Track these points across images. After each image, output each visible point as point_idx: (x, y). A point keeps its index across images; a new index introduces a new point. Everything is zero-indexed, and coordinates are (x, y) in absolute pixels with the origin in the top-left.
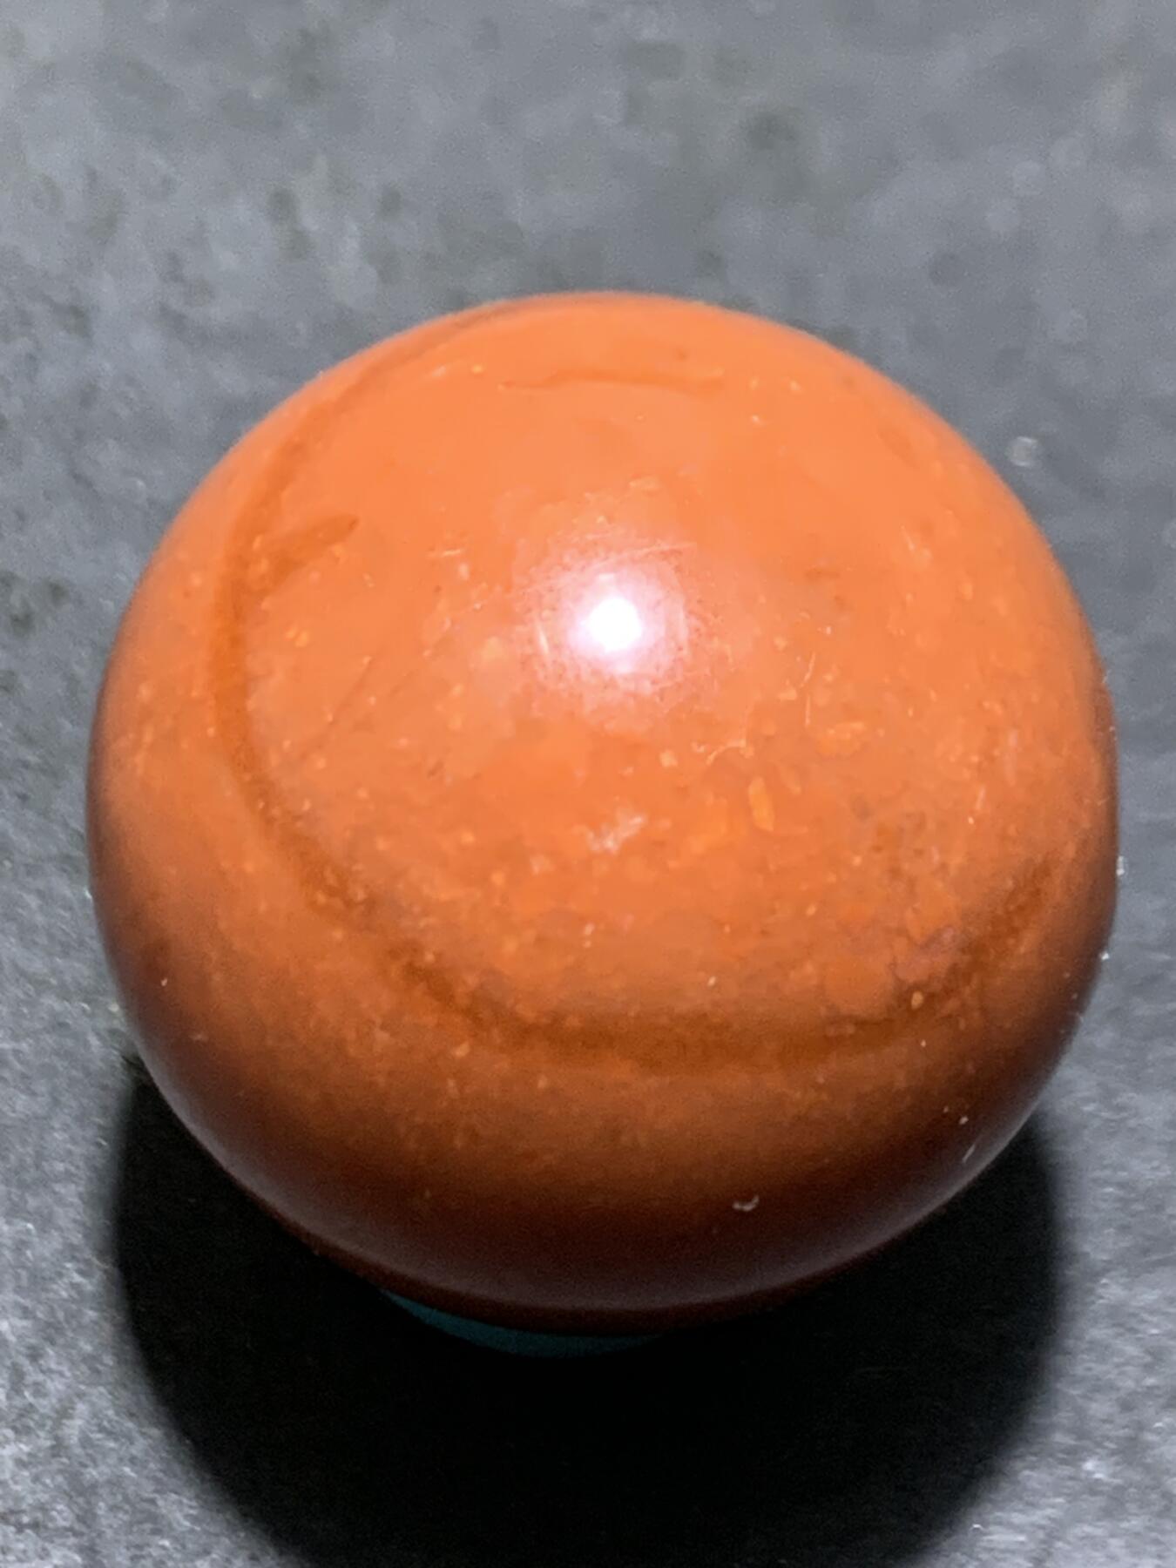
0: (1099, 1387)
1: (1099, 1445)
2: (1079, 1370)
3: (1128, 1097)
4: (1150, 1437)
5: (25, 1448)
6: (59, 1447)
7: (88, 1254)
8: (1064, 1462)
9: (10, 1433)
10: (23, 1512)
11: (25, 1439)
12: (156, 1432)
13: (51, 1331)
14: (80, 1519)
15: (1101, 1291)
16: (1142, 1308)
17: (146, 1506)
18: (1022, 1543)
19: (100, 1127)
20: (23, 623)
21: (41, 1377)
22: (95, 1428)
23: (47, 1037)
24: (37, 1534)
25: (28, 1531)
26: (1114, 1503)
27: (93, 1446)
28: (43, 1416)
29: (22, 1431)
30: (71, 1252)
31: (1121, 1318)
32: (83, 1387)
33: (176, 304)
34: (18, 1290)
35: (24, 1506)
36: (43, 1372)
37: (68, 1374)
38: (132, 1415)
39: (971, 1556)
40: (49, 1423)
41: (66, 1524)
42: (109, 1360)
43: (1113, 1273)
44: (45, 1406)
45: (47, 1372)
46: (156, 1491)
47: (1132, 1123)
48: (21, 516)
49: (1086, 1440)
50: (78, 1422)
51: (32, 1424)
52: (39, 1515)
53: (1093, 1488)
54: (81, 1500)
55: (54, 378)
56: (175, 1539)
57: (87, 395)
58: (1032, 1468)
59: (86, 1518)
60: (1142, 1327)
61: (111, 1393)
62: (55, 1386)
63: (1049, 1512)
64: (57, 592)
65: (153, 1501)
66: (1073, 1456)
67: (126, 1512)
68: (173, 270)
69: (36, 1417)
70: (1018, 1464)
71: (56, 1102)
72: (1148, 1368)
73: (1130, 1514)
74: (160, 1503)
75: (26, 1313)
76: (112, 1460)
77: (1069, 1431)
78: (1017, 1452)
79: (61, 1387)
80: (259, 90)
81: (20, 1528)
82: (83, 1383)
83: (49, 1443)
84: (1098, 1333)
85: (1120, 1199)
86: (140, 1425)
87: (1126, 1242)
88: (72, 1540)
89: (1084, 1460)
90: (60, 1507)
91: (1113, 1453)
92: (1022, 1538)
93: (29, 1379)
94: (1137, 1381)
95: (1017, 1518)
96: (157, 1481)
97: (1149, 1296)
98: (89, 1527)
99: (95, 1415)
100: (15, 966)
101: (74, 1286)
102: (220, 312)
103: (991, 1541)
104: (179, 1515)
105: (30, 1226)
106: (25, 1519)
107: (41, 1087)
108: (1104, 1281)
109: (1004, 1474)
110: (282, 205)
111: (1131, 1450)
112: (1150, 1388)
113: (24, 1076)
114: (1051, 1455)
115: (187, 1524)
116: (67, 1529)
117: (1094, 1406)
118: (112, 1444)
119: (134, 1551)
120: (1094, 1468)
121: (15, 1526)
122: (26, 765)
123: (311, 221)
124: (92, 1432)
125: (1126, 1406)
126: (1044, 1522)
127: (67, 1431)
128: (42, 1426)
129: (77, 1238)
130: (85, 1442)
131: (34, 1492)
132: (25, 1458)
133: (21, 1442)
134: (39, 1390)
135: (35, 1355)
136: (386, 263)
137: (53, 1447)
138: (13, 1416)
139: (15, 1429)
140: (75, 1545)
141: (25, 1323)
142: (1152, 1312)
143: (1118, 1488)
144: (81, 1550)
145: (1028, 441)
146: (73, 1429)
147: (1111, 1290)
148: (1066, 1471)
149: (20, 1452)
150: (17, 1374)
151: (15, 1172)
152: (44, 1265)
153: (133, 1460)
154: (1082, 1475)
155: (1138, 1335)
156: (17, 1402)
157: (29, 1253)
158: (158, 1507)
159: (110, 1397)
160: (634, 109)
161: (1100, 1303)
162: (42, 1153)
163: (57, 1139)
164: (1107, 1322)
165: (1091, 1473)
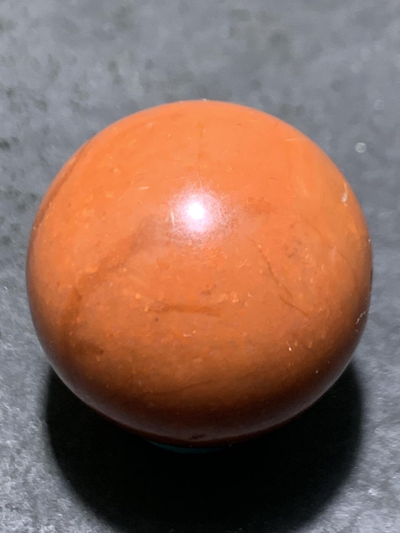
0: (374, 465)
1: (374, 484)
2: (367, 459)
3: (389, 367)
4: (390, 481)
5: (14, 483)
6: (25, 483)
7: (38, 419)
8: (362, 490)
9: (9, 478)
10: (13, 504)
11: (14, 480)
12: (58, 478)
13: (24, 445)
14: (32, 507)
15: (376, 432)
16: (390, 438)
17: (54, 502)
18: (347, 517)
19: (42, 376)
20: (22, 208)
21: (20, 460)
22: (38, 477)
23: (25, 346)
24: (17, 511)
25: (14, 511)
26: (378, 504)
27: (37, 482)
28: (21, 473)
29: (14, 477)
30: (31, 418)
31: (383, 441)
32: (34, 463)
33: (76, 100)
34: (14, 431)
35: (14, 502)
36: (21, 457)
37: (30, 458)
38: (50, 472)
39: (329, 521)
40: (23, 475)
41: (26, 508)
42: (43, 453)
43: (380, 427)
44: (21, 469)
45: (23, 458)
46: (58, 498)
47: (389, 375)
48: (23, 172)
49: (370, 482)
50: (33, 475)
51: (17, 475)
52: (18, 505)
53: (371, 499)
54: (32, 501)
55: (35, 125)
56: (63, 514)
57: (46, 130)
58: (351, 491)
59: (34, 506)
60: (390, 444)
61: (44, 465)
62: (26, 463)
63: (356, 507)
64: (34, 197)
65: (56, 501)
66: (365, 488)
67: (47, 504)
68: (76, 89)
69: (19, 473)
70: (346, 491)
71: (28, 368)
72: (391, 459)
73: (384, 507)
74: (59, 501)
75: (16, 438)
76: (43, 487)
77: (363, 480)
78: (346, 486)
79: (27, 463)
80: (106, 27)
81: (12, 509)
82: (34, 461)
83: (22, 482)
84: (375, 446)
85: (384, 402)
86: (53, 475)
87: (386, 415)
88: (29, 514)
89: (369, 489)
90: (25, 503)
91: (380, 487)
92: (347, 515)
93: (16, 460)
94: (388, 463)
95: (345, 509)
96: (58, 494)
97: (392, 434)
98: (35, 509)
99: (38, 472)
100: (16, 322)
101: (33, 429)
102: (91, 102)
103: (335, 516)
104: (65, 505)
105: (18, 409)
106: (14, 507)
107: (23, 363)
108: (378, 429)
109: (341, 493)
110: (112, 66)
111: (384, 486)
112: (393, 465)
113: (19, 360)
114: (358, 488)
115: (68, 509)
116: (27, 510)
118: (43, 482)
119: (50, 518)
120: (372, 492)
121: (10, 509)
122: (21, 255)
123: (122, 71)
124: (37, 478)
125: (384, 470)
126: (354, 510)
127: (28, 478)
128: (20, 476)
129: (33, 414)
130: (35, 481)
131: (17, 498)
132: (14, 486)
133: (13, 481)
134: (19, 464)
135: (19, 452)
136: (147, 85)
137: (24, 483)
138: (11, 473)
139: (12, 477)
140: (30, 516)
141: (15, 442)
142: (395, 439)
143: (380, 499)
144: (32, 517)
145: (362, 144)
146: (30, 477)
147: (380, 432)
148: (362, 493)
149: (13, 484)
150: (13, 459)
151: (15, 391)
152: (23, 422)
153: (50, 487)
154: (368, 494)
155: (389, 447)
156: (12, 468)
157: (17, 418)
158: (58, 503)
159: (43, 466)
160: (233, 32)
161: (376, 436)
162: (23, 385)
163: (28, 380)
164: (379, 443)
165: (371, 494)
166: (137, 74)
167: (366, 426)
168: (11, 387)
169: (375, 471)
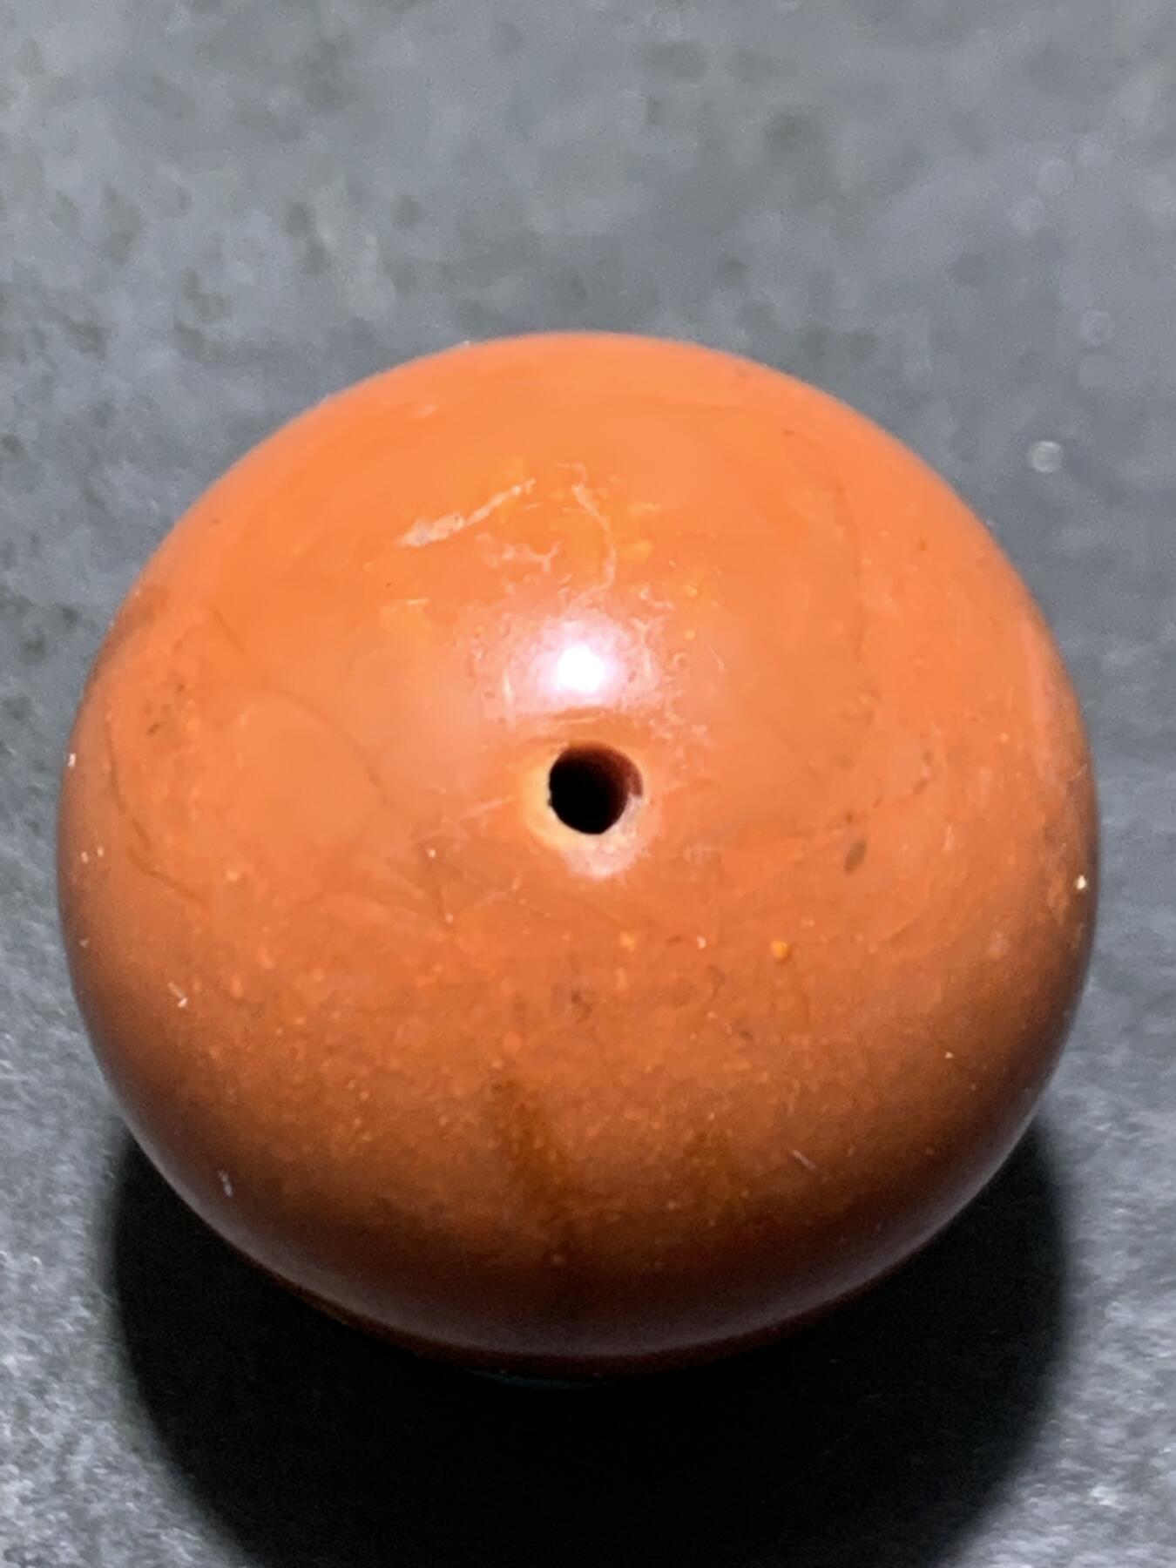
0: (1104, 1412)
1: (1107, 1471)
2: (1086, 1395)
3: (1144, 1116)
4: (1157, 1462)
5: (29, 1484)
6: (62, 1484)
7: (98, 1290)
8: (1071, 1489)
9: (15, 1470)
10: (27, 1548)
11: (28, 1475)
12: (158, 1467)
13: (56, 1367)
14: (82, 1555)
15: (1111, 1314)
16: (1152, 1331)
17: (151, 1542)
19: (107, 1158)
20: (35, 650)
21: (45, 1413)
22: (100, 1464)
23: (56, 1068)
26: (1122, 1529)
27: (97, 1482)
28: (50, 1452)
29: (27, 1467)
30: (75, 1285)
31: (1132, 1342)
32: (88, 1422)
33: (190, 323)
34: (24, 1325)
35: (26, 1543)
36: (47, 1406)
37: (73, 1408)
38: (136, 1450)
40: (53, 1459)
42: (114, 1394)
43: (1121, 1297)
44: (49, 1441)
45: (53, 1407)
46: (159, 1526)
47: (1146, 1142)
48: (35, 540)
49: (1095, 1464)
50: (83, 1458)
51: (36, 1460)
52: (42, 1552)
53: (1099, 1515)
54: (84, 1536)
55: (70, 399)
57: (102, 414)
58: (1040, 1494)
59: (89, 1554)
60: (1156, 1350)
61: (116, 1427)
62: (61, 1421)
63: (1054, 1540)
64: (70, 616)
65: (155, 1536)
66: (1079, 1483)
67: (129, 1548)
68: (191, 288)
69: (40, 1452)
70: (1026, 1492)
71: (63, 1134)
72: (1158, 1392)
73: (1137, 1541)
74: (164, 1538)
75: (32, 1347)
76: (115, 1495)
77: (1076, 1457)
78: (1022, 1480)
79: (66, 1423)
80: (280, 99)
82: (86, 1418)
83: (52, 1479)
84: (1110, 1357)
85: (1132, 1220)
86: (144, 1459)
87: (1136, 1264)
89: (1091, 1487)
90: (63, 1544)
91: (1123, 1479)
93: (34, 1414)
94: (1146, 1407)
95: (1023, 1546)
96: (161, 1516)
97: (1157, 1320)
99: (98, 1451)
100: (23, 995)
101: (79, 1320)
102: (232, 329)
104: (181, 1549)
105: (36, 1259)
106: (28, 1556)
107: (51, 1119)
108: (1115, 1304)
109: (1008, 1501)
110: (299, 218)
111: (1138, 1478)
112: (1160, 1412)
113: (33, 1109)
114: (1057, 1482)
115: (190, 1559)
117: (1103, 1432)
118: (115, 1479)
120: (1104, 1495)
121: (18, 1562)
122: (36, 791)
123: (327, 235)
124: (97, 1467)
125: (1137, 1429)
126: (1052, 1550)
127: (71, 1468)
128: (46, 1461)
129: (81, 1272)
130: (90, 1477)
131: (37, 1528)
132: (28, 1493)
133: (24, 1478)
134: (43, 1426)
135: (40, 1390)
136: (403, 276)
137: (57, 1483)
138: (17, 1453)
139: (21, 1467)
141: (29, 1358)
142: (1163, 1335)
143: (1125, 1515)
145: (1050, 445)
146: (77, 1465)
147: (1121, 1314)
148: (1072, 1498)
149: (24, 1488)
150: (22, 1409)
151: (22, 1206)
152: (49, 1300)
153: (137, 1495)
154: (1088, 1502)
155: (1148, 1359)
156: (22, 1438)
157: (35, 1287)
158: (161, 1543)
159: (115, 1432)
160: (656, 112)
161: (1110, 1325)
162: (50, 1187)
163: (65, 1171)
164: (1117, 1345)
165: (1096, 1500)
166: (371, 240)
167: (1078, 1296)
168: (12, 1192)
169: (1110, 1433)
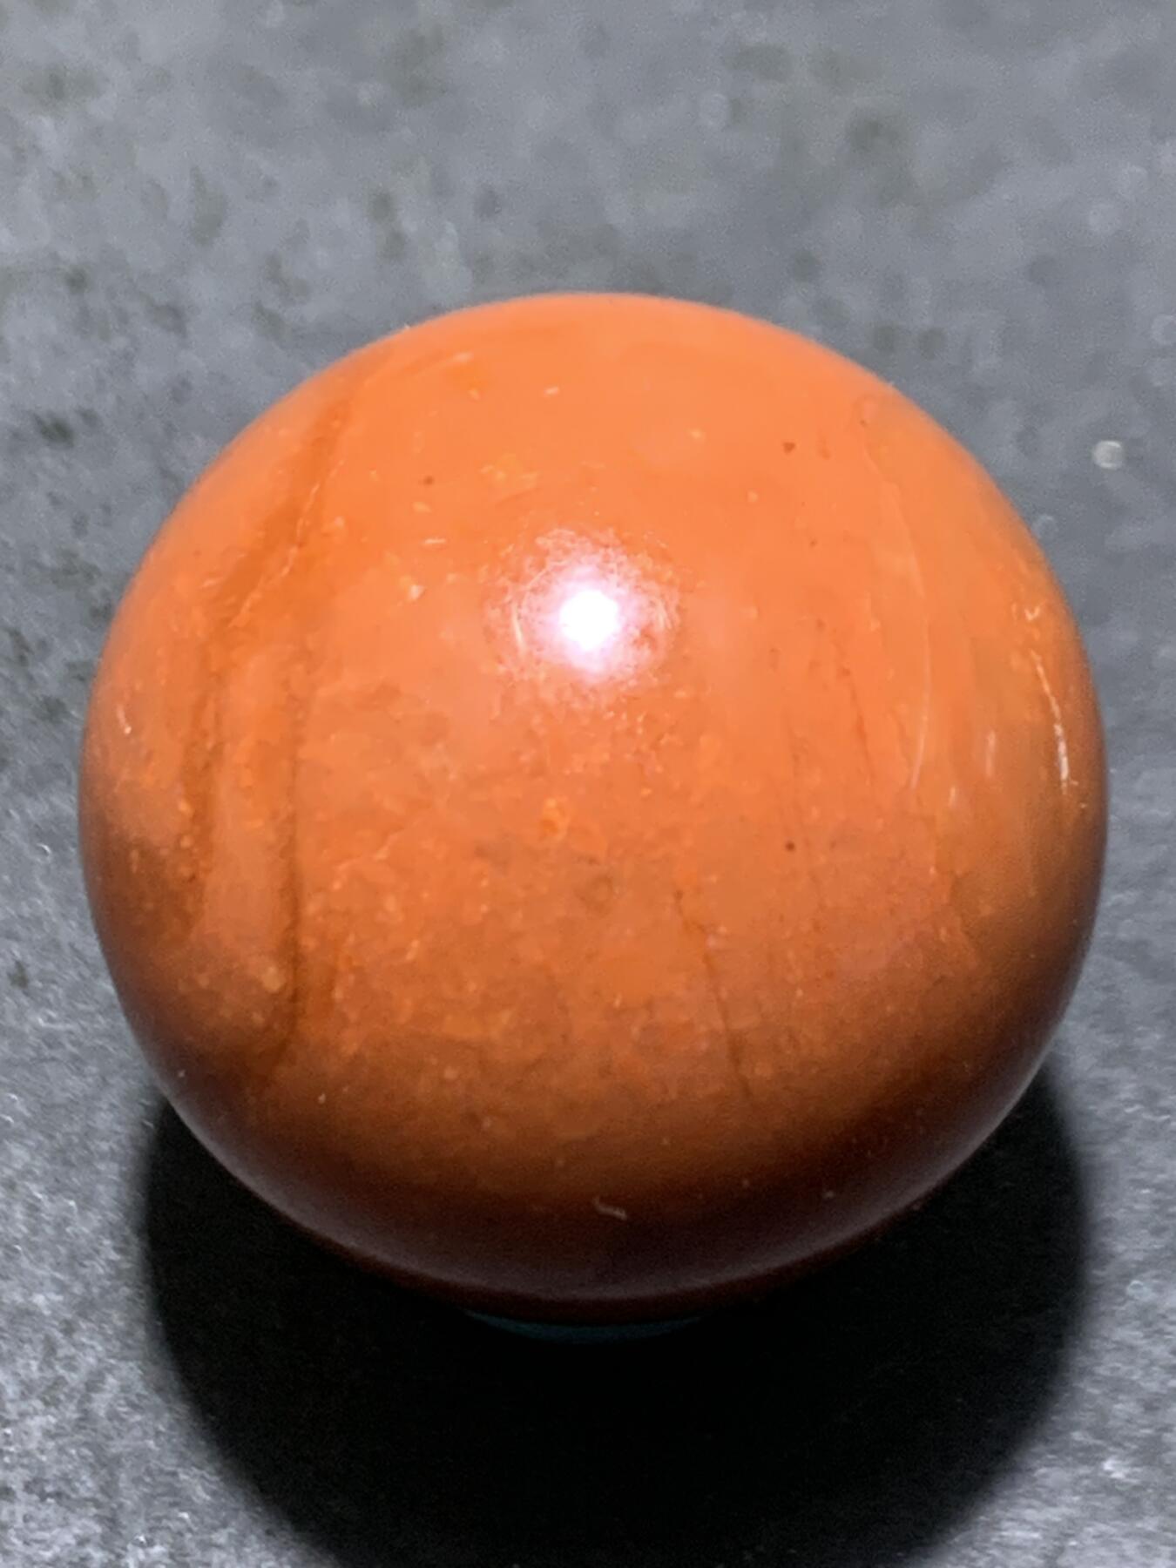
0: (1118, 1387)
1: (1119, 1445)
2: (1102, 1371)
4: (1170, 1439)
5: (53, 1420)
6: (86, 1417)
7: (128, 1231)
8: (1084, 1462)
9: (38, 1404)
10: (47, 1481)
11: (53, 1409)
12: (182, 1408)
13: (85, 1307)
14: (103, 1490)
15: (1130, 1291)
17: (169, 1479)
18: (1035, 1541)
19: (146, 1107)
20: (102, 615)
21: (73, 1351)
22: (122, 1402)
23: (100, 1018)
24: (58, 1503)
25: (49, 1500)
26: (1130, 1502)
27: (122, 1420)
28: (73, 1389)
29: (51, 1402)
30: (108, 1230)
31: (1149, 1319)
32: (112, 1361)
33: (272, 305)
34: (57, 1266)
35: (49, 1476)
36: (74, 1345)
37: (99, 1348)
38: (159, 1391)
39: (982, 1550)
40: (78, 1396)
41: (88, 1495)
42: (141, 1333)
43: (1144, 1275)
44: (74, 1379)
45: (81, 1347)
46: (178, 1465)
48: (107, 509)
49: (1107, 1439)
50: (108, 1396)
51: (62, 1397)
52: (62, 1485)
53: (1110, 1487)
54: (103, 1472)
55: (148, 376)
56: (194, 1512)
57: (180, 390)
58: (1049, 1465)
59: (109, 1488)
61: (139, 1367)
62: (89, 1360)
63: (1065, 1510)
65: (174, 1474)
66: (1091, 1456)
67: (147, 1484)
68: (273, 270)
69: (66, 1390)
70: (1036, 1463)
71: (104, 1082)
73: (1146, 1514)
74: (183, 1477)
75: (62, 1288)
76: (137, 1432)
77: (1088, 1430)
78: (1035, 1450)
79: (93, 1362)
80: (367, 93)
81: (43, 1497)
82: (113, 1357)
83: (76, 1416)
84: (1124, 1334)
85: (1156, 1202)
86: (168, 1401)
87: (1159, 1244)
88: (93, 1511)
89: (1103, 1459)
90: (83, 1478)
91: (1134, 1453)
92: (1036, 1535)
93: (61, 1353)
94: (1163, 1383)
95: (1030, 1514)
96: (181, 1455)
98: (110, 1497)
99: (123, 1389)
100: (72, 946)
101: (110, 1262)
102: (312, 311)
103: (1001, 1537)
104: (199, 1489)
105: (72, 1203)
106: (49, 1489)
107: (90, 1069)
108: (1135, 1282)
109: (1020, 1471)
110: (383, 206)
111: (1149, 1452)
113: (75, 1058)
114: (1070, 1454)
115: (208, 1498)
116: (86, 1500)
117: (1119, 1406)
118: (138, 1418)
119: (152, 1522)
120: (1114, 1468)
121: (38, 1494)
123: (409, 224)
124: (120, 1405)
125: (1151, 1405)
126: (1057, 1519)
127: (94, 1405)
128: (70, 1397)
129: (114, 1217)
130: (113, 1416)
131: (58, 1463)
132: (53, 1430)
133: (48, 1413)
134: (70, 1364)
135: (69, 1329)
136: (481, 264)
137: (81, 1419)
138: (43, 1389)
139: (46, 1403)
140: (96, 1515)
141: (60, 1298)
143: (1137, 1488)
144: (100, 1519)
145: (1115, 444)
146: (100, 1404)
147: (1141, 1290)
148: (1085, 1469)
149: (48, 1423)
150: (51, 1348)
151: (62, 1151)
152: (83, 1241)
153: (158, 1433)
154: (1100, 1474)
155: (1168, 1337)
156: (49, 1374)
157: (68, 1230)
158: (179, 1481)
159: (140, 1372)
160: (738, 111)
161: (1129, 1304)
162: (89, 1133)
163: (104, 1119)
164: (1137, 1323)
165: (1109, 1473)
166: (451, 229)
167: (1097, 1272)
168: (51, 1137)
169: (1124, 1408)
